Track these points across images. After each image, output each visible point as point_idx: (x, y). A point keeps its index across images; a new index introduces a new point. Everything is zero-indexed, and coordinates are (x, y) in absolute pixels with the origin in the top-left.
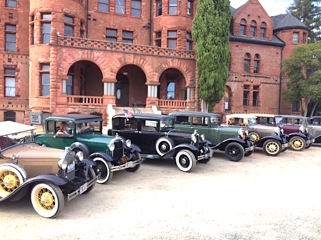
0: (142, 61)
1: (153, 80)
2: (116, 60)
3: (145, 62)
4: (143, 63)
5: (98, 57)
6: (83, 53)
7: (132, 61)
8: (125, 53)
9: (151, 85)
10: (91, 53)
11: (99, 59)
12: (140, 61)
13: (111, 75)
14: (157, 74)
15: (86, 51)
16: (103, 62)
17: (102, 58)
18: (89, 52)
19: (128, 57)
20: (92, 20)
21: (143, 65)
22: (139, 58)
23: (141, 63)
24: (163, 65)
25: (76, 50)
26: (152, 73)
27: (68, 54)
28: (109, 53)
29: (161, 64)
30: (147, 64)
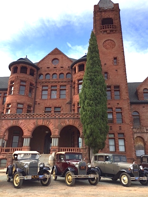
0: (48, 123)
1: (55, 134)
2: (32, 123)
3: (50, 123)
4: (48, 124)
5: (21, 123)
6: (13, 122)
7: (42, 123)
8: (37, 119)
9: (54, 138)
10: (18, 121)
11: (22, 124)
12: (47, 123)
13: (28, 133)
14: (58, 130)
15: (15, 121)
16: (24, 126)
17: (24, 123)
18: (17, 120)
19: (39, 121)
20: (37, 104)
23: (47, 124)
24: (62, 124)
25: (10, 120)
26: (54, 130)
27: (5, 123)
28: (28, 120)
29: (61, 123)
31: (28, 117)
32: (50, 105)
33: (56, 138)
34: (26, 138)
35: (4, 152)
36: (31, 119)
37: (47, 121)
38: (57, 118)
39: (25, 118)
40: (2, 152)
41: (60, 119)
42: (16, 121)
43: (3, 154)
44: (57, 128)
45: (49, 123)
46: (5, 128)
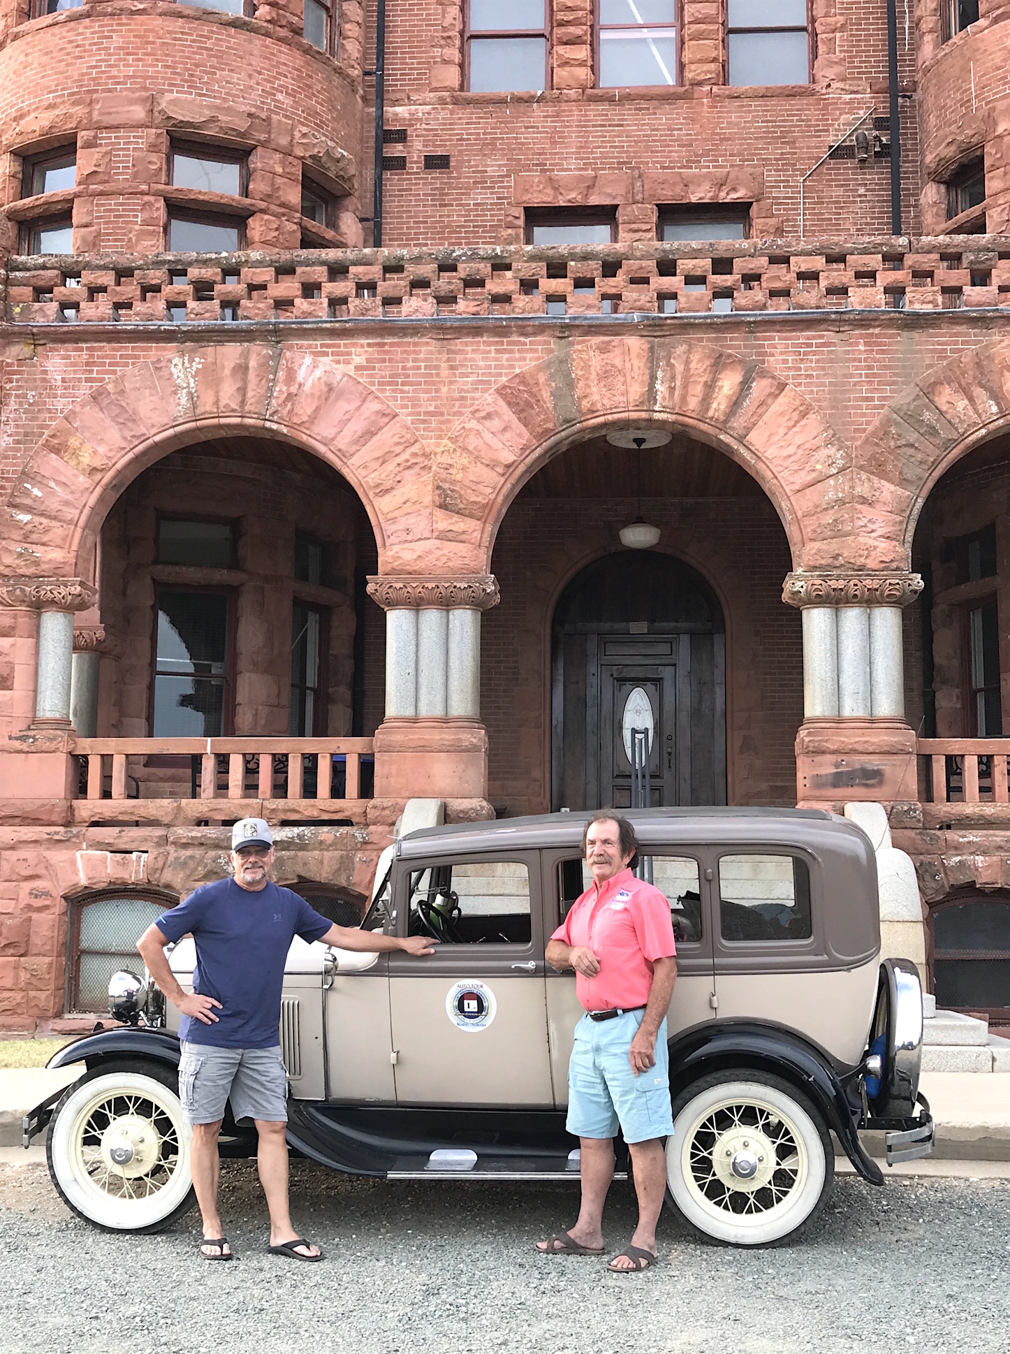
0: (729, 383)
1: (849, 550)
2: (489, 400)
3: (760, 387)
4: (736, 404)
5: (329, 392)
6: (209, 376)
7: (636, 390)
8: (565, 330)
9: (836, 601)
10: (270, 368)
11: (342, 407)
12: (710, 387)
13: (444, 536)
14: (888, 490)
15: (231, 352)
16: (369, 434)
17: (366, 396)
18: (258, 352)
19: (596, 361)
20: (415, 166)
21: (738, 423)
22: (699, 364)
23: (719, 405)
24: (946, 397)
25: (154, 351)
26: (830, 490)
27: (84, 391)
28: (427, 347)
29: (928, 391)
30: (782, 402)
31: (417, 307)
32: (591, 185)
33: (870, 601)
34: (416, 604)
35: (119, 804)
36: (474, 329)
37: (719, 363)
38: (865, 321)
39: (378, 313)
40: (91, 805)
41: (917, 322)
42: (242, 369)
43: (107, 834)
44: (877, 468)
45: (745, 385)
46: (86, 459)
